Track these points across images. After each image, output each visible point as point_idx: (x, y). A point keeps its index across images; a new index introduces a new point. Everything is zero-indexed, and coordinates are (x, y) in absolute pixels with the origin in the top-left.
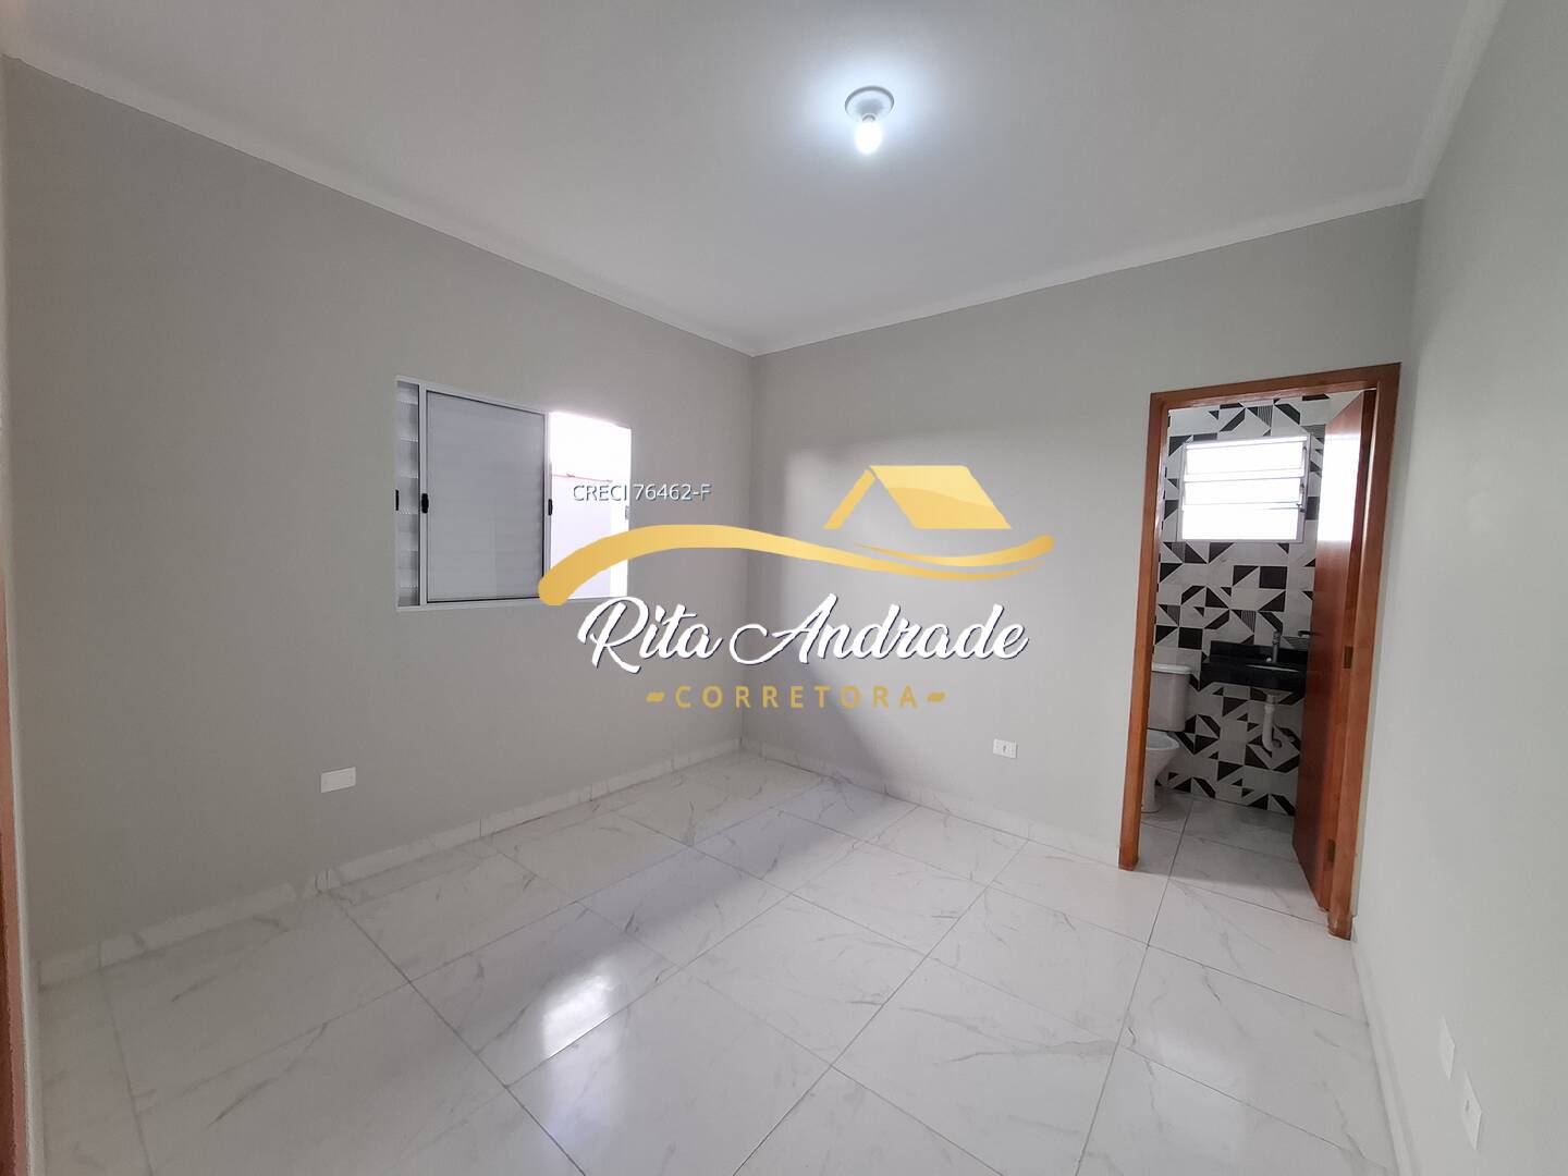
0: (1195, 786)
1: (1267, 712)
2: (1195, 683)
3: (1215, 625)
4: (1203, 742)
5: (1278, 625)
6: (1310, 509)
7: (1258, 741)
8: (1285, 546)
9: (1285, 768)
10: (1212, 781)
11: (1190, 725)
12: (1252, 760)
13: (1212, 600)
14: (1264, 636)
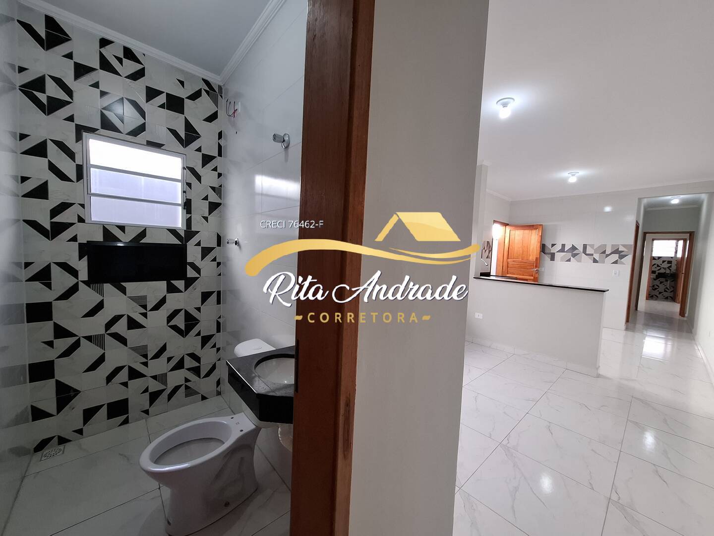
0: (654, 296)
1: (668, 284)
2: (655, 279)
3: (658, 270)
4: (656, 289)
5: (670, 270)
6: (676, 252)
7: (667, 288)
8: (672, 257)
9: (671, 292)
10: (658, 295)
11: (653, 286)
12: (665, 291)
13: (658, 266)
14: (668, 271)
